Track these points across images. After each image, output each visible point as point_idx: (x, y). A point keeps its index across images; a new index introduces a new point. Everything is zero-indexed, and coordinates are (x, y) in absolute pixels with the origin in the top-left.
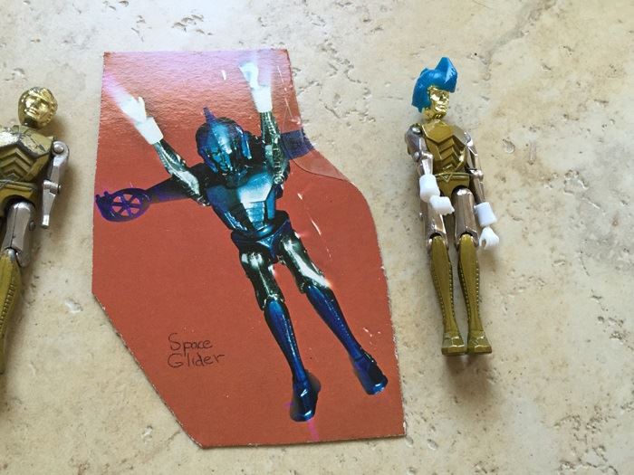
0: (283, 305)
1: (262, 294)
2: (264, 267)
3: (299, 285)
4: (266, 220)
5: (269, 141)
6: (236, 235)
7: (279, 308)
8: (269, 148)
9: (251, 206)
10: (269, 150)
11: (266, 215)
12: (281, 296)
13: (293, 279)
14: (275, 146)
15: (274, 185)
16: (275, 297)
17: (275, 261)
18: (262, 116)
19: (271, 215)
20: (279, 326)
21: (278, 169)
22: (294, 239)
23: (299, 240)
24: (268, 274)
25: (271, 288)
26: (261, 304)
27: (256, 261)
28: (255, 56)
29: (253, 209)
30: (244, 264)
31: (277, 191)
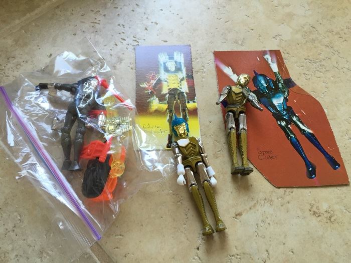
0: (296, 139)
1: (288, 135)
2: (287, 125)
3: (301, 132)
4: (284, 110)
5: (279, 82)
6: (274, 114)
7: (295, 140)
8: (280, 84)
9: (278, 104)
10: (280, 85)
11: (284, 107)
12: (295, 135)
13: (298, 130)
14: (282, 84)
15: (284, 97)
16: (293, 136)
17: (290, 124)
18: (275, 73)
19: (285, 107)
20: (296, 146)
21: (285, 92)
22: (296, 116)
23: (298, 116)
24: (289, 128)
25: (291, 133)
26: (288, 139)
27: (283, 124)
28: (269, 53)
29: (278, 106)
30: (279, 125)
31: (286, 99)
